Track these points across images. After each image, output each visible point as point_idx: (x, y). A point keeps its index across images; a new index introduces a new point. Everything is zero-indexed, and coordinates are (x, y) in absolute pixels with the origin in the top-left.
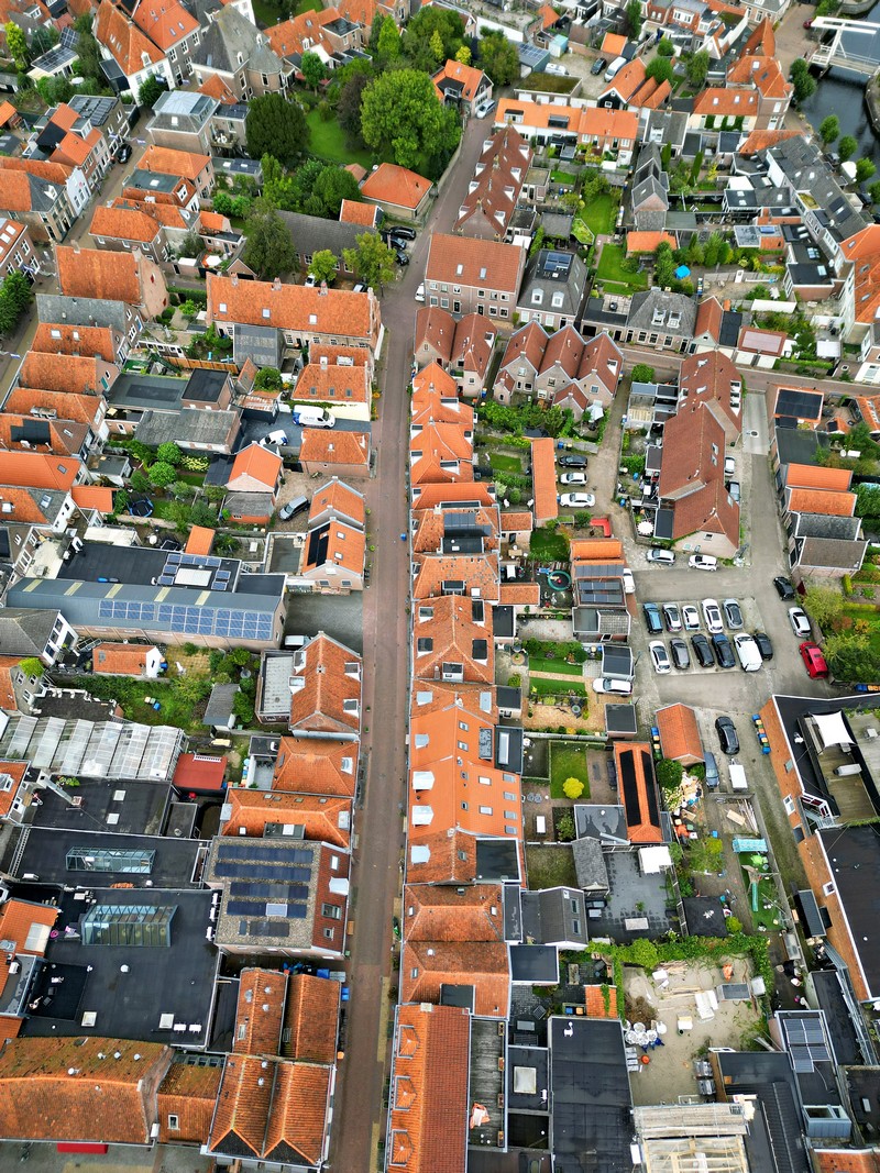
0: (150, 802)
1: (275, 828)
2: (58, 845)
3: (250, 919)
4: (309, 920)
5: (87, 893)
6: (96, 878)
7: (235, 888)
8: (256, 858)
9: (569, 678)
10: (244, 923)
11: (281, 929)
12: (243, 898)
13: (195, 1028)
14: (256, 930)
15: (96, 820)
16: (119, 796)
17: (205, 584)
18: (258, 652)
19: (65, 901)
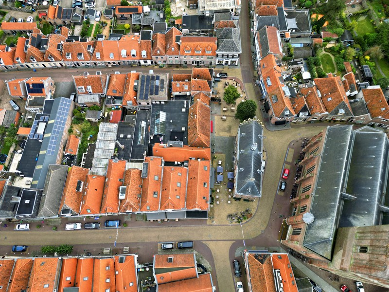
0: (124, 127)
1: (135, 87)
2: (136, 149)
3: (159, 89)
4: (160, 75)
5: (151, 137)
7: (152, 94)
8: (143, 89)
9: (94, 27)
10: (161, 90)
11: (162, 82)
12: (154, 92)
13: (185, 102)
14: (162, 88)
15: (129, 141)
16: (122, 136)
17: (45, 123)
18: (75, 106)
19: (153, 142)
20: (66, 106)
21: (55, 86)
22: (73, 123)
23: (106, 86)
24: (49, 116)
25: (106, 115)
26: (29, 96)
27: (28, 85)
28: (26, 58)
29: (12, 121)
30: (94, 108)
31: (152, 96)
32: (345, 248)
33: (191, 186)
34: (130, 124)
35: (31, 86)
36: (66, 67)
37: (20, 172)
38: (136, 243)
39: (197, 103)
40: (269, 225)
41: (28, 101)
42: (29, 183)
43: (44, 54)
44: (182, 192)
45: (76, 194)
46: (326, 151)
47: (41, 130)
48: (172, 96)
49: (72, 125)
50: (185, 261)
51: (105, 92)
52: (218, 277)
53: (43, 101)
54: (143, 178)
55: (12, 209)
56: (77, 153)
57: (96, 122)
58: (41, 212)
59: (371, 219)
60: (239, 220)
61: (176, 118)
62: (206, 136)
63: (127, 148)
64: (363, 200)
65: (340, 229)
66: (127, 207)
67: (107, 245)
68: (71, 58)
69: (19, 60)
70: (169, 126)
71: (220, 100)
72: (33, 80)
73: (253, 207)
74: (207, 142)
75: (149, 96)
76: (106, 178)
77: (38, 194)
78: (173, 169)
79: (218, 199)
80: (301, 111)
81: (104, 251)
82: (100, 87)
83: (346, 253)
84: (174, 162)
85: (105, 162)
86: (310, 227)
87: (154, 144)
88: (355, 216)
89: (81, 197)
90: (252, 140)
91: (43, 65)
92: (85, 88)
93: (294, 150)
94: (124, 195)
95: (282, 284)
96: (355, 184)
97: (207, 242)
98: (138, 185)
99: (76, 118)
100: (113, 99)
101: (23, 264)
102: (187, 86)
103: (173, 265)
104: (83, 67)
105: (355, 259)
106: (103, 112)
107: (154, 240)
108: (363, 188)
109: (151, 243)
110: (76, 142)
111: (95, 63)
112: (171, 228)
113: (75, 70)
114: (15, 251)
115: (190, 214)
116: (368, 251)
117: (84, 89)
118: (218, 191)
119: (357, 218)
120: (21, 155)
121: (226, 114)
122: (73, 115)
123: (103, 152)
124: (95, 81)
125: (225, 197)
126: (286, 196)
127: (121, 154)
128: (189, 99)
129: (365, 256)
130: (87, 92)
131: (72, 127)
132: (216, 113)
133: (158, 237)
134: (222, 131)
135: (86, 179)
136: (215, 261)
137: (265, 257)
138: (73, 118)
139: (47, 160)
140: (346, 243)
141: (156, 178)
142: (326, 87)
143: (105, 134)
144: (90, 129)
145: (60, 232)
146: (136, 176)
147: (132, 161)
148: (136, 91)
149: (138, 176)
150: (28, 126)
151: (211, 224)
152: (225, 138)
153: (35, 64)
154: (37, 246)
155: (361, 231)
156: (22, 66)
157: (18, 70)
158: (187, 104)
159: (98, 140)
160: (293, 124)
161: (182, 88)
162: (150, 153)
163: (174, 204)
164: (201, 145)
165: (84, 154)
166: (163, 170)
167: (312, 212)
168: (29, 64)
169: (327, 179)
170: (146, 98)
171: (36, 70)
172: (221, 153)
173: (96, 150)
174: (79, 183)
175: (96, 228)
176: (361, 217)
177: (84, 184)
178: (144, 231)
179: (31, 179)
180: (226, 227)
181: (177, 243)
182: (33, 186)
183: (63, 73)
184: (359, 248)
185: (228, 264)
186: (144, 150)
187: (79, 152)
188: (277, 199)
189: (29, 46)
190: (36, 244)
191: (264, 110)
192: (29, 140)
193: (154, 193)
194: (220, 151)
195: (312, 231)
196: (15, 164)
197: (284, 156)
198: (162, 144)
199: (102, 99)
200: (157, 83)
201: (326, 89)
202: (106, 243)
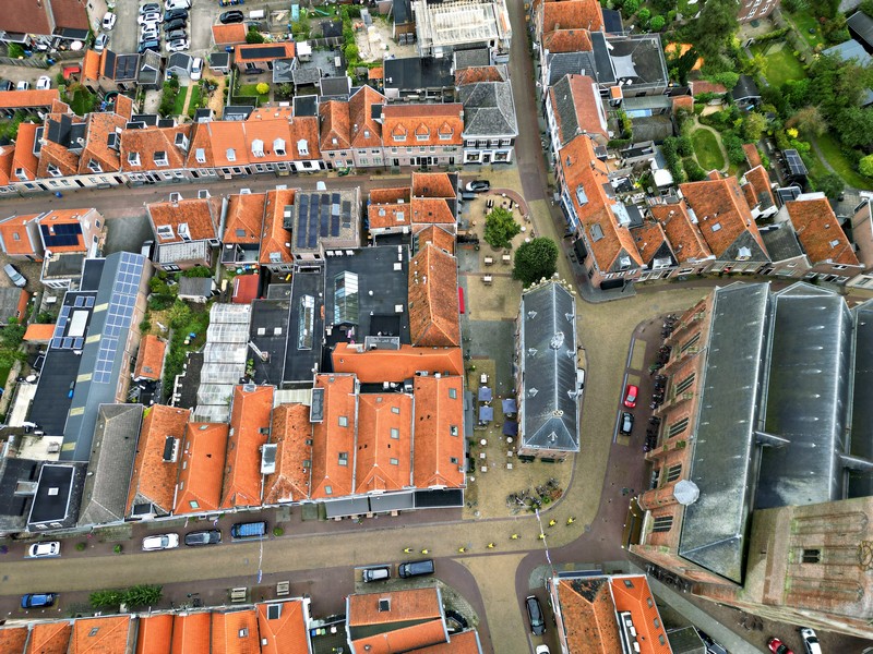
0: (267, 311)
1: (287, 222)
2: (295, 360)
3: (341, 223)
4: (341, 193)
5: (327, 330)
7: (324, 235)
8: (305, 226)
9: (189, 93)
10: (344, 226)
11: (347, 206)
12: (330, 229)
13: (400, 248)
14: (347, 219)
15: (278, 341)
16: (261, 331)
17: (87, 312)
18: (154, 270)
19: (332, 340)
20: (132, 272)
21: (106, 229)
22: (150, 308)
23: (222, 223)
24: (95, 294)
25: (224, 287)
26: (48, 252)
27: (45, 228)
28: (38, 167)
29: (12, 311)
30: (198, 272)
31: (325, 240)
32: (771, 554)
33: (423, 435)
34: (280, 304)
35: (52, 229)
36: (129, 185)
37: (33, 425)
38: (306, 571)
39: (425, 251)
40: (602, 513)
41: (46, 265)
42: (56, 448)
43: (79, 157)
44: (401, 449)
45: (163, 469)
46: (715, 342)
47: (77, 329)
48: (370, 237)
49: (147, 312)
50: (417, 606)
51: (220, 236)
52: (494, 638)
53: (81, 263)
54: (312, 424)
55: (19, 512)
56: (162, 375)
57: (201, 304)
58: (86, 514)
59: (824, 487)
60: (534, 505)
61: (382, 285)
62: (451, 321)
63: (274, 358)
64: (804, 444)
65: (757, 512)
66: (280, 490)
67: (238, 581)
68: (139, 164)
69: (23, 174)
70: (368, 303)
71: (476, 241)
72: (56, 217)
73: (564, 474)
74: (453, 333)
75: (320, 240)
76: (230, 427)
77: (76, 472)
78: (379, 399)
79: (484, 462)
80: (656, 256)
81: (233, 595)
82: (209, 224)
83: (774, 565)
84: (382, 384)
85: (227, 391)
86: (690, 511)
87: (334, 345)
88: (789, 482)
89: (174, 474)
90: (552, 326)
91: (78, 182)
92: (175, 229)
93: (645, 343)
94: (274, 464)
95: (636, 645)
96: (783, 411)
97: (464, 559)
98: (304, 441)
99: (157, 297)
100: (239, 251)
101: (49, 637)
102: (402, 213)
103: (391, 616)
104: (168, 182)
105: (794, 577)
106: (217, 281)
107: (344, 562)
108: (802, 419)
109: (339, 569)
110: (159, 350)
111: (194, 173)
112: (383, 533)
113: (150, 191)
114: (29, 607)
115: (423, 498)
116: (822, 559)
117: (171, 232)
118: (483, 442)
119: (793, 486)
120: (36, 386)
121: (490, 270)
122: (150, 291)
123: (221, 370)
124: (195, 214)
125: (500, 455)
126: (634, 445)
127: (260, 372)
128: (408, 242)
129: (815, 571)
130: (178, 238)
131: (147, 317)
132: (469, 270)
133: (355, 554)
134: (485, 308)
135: (184, 433)
136: (485, 602)
137: (595, 585)
138: (150, 296)
139: (94, 395)
140: (773, 544)
141: (344, 422)
142: (707, 201)
143: (223, 330)
144: (189, 320)
145: (130, 557)
146: (298, 420)
147: (286, 387)
148: (290, 231)
149: (303, 420)
150: (49, 320)
151: (473, 517)
152: (491, 322)
153: (58, 181)
154: (80, 592)
155: (802, 515)
156: (29, 186)
157: (21, 195)
158: (405, 253)
159: (208, 345)
160: (639, 286)
161: (391, 219)
162: (327, 367)
163: (386, 479)
164: (440, 343)
165: (177, 376)
166: (357, 403)
167: (693, 479)
168: (46, 182)
169: (723, 403)
170: (312, 244)
171: (61, 194)
172: (487, 358)
173: (205, 367)
174: (170, 443)
175: (212, 543)
176: (802, 484)
177: (180, 445)
178: (321, 544)
179: (59, 440)
180: (505, 522)
181: (397, 565)
182: (64, 456)
183: (123, 197)
184: (802, 553)
186: (312, 359)
187: (166, 372)
188: (615, 453)
189: (44, 141)
190: (77, 587)
191: (575, 258)
192: (51, 351)
193: (341, 455)
194: (482, 353)
195: (697, 521)
196: (22, 408)
197: (625, 357)
198: (352, 346)
199: (213, 251)
200: (336, 210)
201: (708, 206)
202: (236, 574)
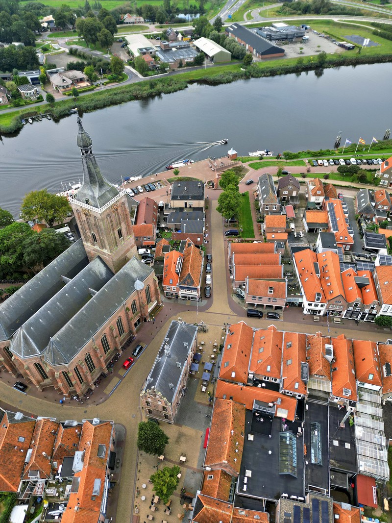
0: (346, 462)
2: (321, 418)
3: (292, 519)
5: (301, 433)
6: (308, 436)
7: (306, 510)
10: (290, 515)
13: (245, 489)
16: (348, 446)
19: (298, 424)
31: (305, 506)
33: (247, 347)
34: (337, 464)
46: (88, 337)
59: (92, 265)
63: (336, 423)
64: (85, 283)
76: (355, 376)
79: (215, 347)
86: (142, 278)
87: (296, 419)
93: (105, 391)
94: (326, 348)
97: (232, 314)
105: (126, 236)
107: (288, 324)
108: (78, 292)
109: (291, 322)
116: (119, 228)
118: (213, 356)
119: (100, 273)
125: (205, 350)
126: (139, 341)
128: (237, 496)
132: (194, 473)
134: (190, 438)
135: (382, 379)
136: (227, 299)
137: (185, 282)
141: (289, 362)
152: (189, 425)
158: (242, 484)
166: (282, 374)
167: (134, 288)
172: (199, 403)
174: (389, 372)
176: (97, 271)
177: (383, 375)
180: (211, 324)
181: (263, 318)
184: (120, 239)
185: (215, 296)
186: (310, 413)
188: (149, 341)
194: (201, 407)
195: (142, 274)
197: (119, 386)
198: (284, 416)
202: (340, 329)
